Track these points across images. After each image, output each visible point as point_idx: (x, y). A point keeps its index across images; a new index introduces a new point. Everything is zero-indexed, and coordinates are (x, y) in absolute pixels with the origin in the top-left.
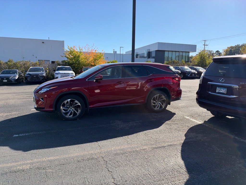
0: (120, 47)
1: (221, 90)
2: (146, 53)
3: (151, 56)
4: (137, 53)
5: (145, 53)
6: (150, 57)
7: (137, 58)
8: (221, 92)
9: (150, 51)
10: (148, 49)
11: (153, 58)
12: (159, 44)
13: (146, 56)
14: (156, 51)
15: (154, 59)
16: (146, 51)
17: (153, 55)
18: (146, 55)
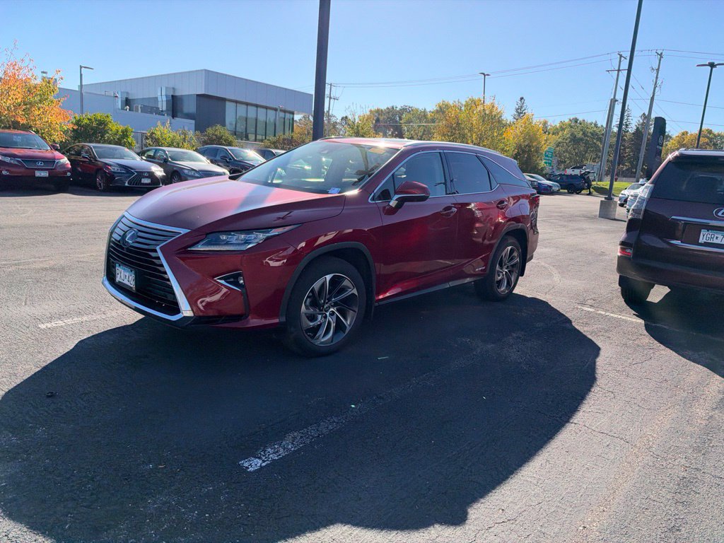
0: (81, 67)
1: (717, 238)
2: (164, 99)
3: (182, 111)
4: (127, 93)
5: (160, 99)
6: (179, 114)
7: (133, 111)
8: (715, 241)
9: (177, 94)
10: (171, 85)
11: (189, 116)
12: (209, 74)
13: (164, 108)
14: (197, 95)
15: (193, 122)
16: (164, 93)
17: (190, 107)
18: (163, 106)
